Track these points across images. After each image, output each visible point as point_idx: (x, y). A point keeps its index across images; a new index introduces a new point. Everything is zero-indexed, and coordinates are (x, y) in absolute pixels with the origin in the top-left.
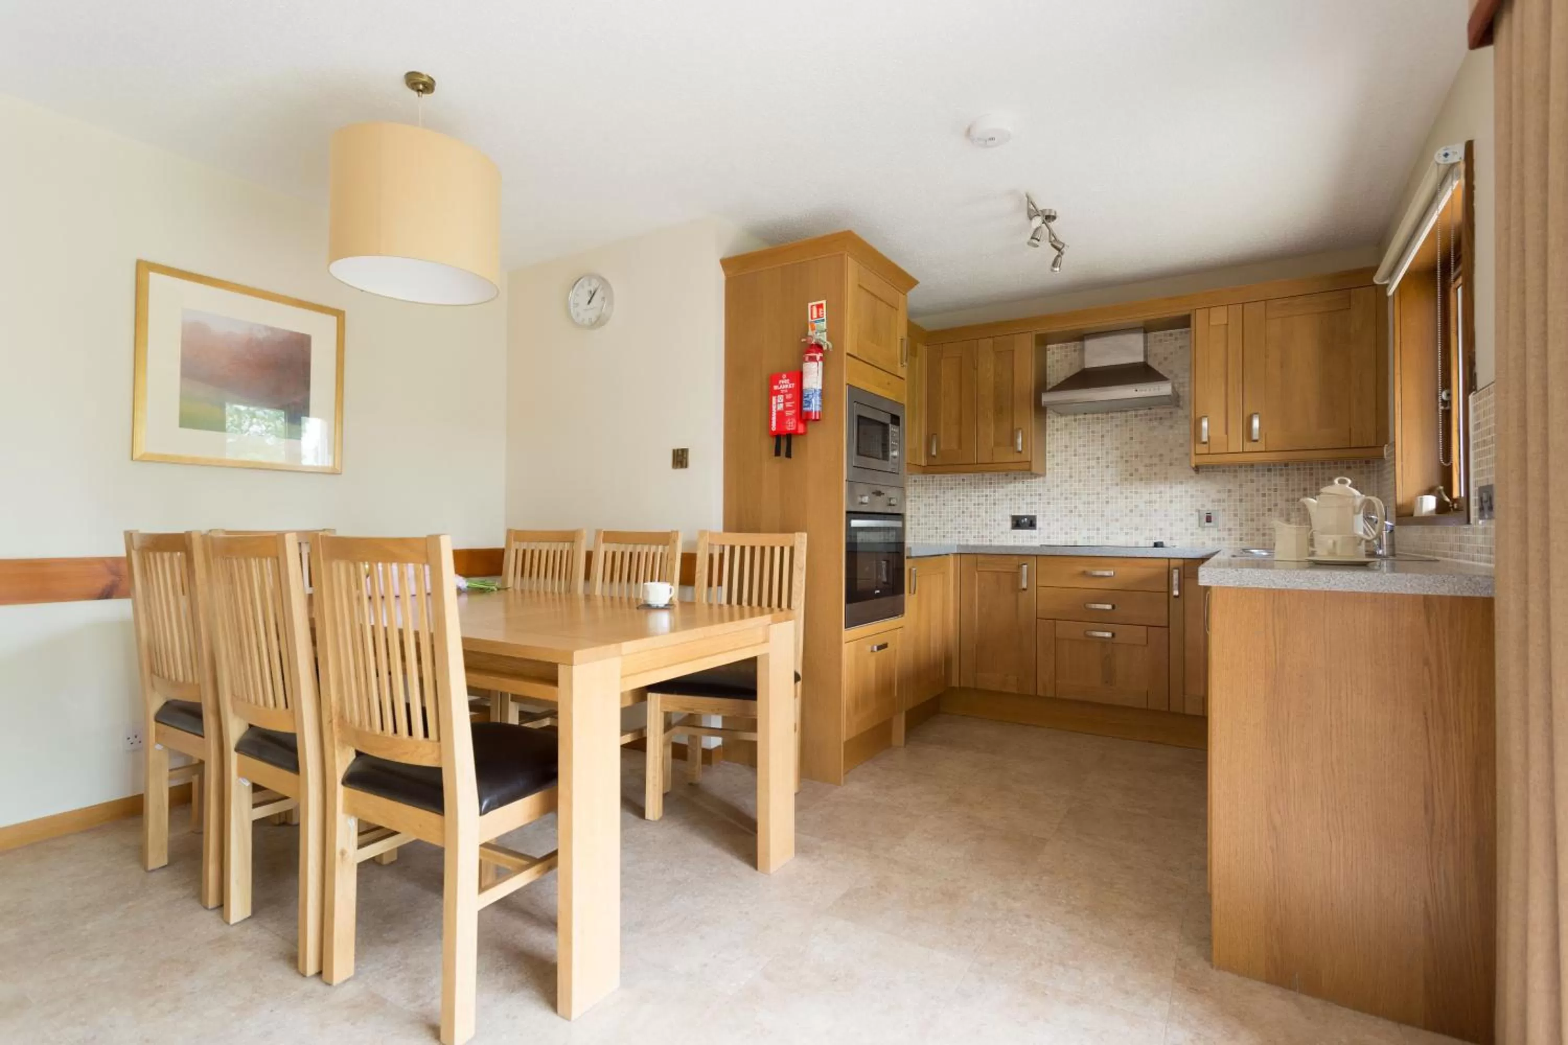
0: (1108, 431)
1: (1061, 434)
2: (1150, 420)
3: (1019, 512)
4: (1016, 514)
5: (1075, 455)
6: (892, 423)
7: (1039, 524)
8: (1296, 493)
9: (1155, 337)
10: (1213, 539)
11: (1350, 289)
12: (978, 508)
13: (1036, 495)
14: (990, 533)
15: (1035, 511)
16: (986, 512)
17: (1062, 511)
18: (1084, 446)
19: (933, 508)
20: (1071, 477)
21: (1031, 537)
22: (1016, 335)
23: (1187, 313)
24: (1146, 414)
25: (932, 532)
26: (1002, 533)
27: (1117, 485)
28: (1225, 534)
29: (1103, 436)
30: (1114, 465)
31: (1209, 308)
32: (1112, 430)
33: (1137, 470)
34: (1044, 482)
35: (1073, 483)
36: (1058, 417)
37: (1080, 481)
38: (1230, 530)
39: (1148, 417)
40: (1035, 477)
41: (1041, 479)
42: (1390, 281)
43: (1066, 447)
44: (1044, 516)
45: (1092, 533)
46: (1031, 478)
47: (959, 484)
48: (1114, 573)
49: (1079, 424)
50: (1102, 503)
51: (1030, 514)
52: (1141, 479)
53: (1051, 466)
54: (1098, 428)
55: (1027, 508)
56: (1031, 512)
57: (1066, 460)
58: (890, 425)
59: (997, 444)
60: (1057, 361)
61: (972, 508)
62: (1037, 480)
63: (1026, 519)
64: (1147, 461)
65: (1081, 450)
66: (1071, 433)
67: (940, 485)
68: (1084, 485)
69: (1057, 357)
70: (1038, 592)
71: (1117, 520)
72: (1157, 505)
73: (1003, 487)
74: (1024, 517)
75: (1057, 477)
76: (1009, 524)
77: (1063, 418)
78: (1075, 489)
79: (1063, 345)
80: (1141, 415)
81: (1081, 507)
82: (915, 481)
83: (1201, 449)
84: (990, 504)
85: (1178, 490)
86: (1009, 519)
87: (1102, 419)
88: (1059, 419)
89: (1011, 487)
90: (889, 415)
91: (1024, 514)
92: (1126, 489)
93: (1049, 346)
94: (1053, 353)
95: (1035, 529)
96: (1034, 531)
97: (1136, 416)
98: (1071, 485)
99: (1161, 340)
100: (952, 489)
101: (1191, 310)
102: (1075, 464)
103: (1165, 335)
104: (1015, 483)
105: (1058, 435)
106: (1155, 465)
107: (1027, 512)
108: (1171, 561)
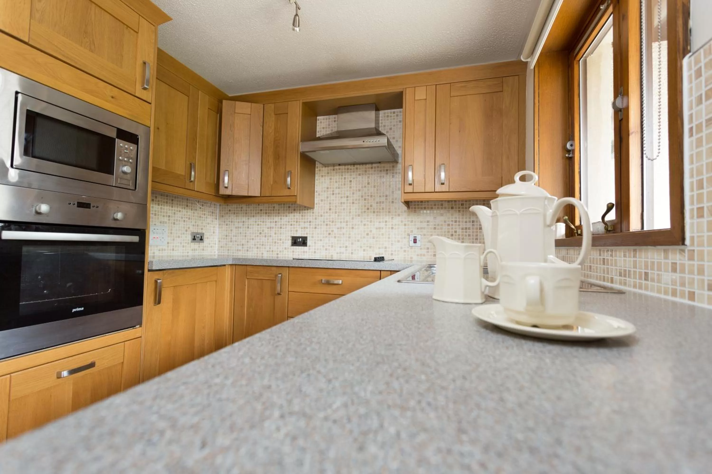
0: (354, 179)
1: (325, 179)
2: (381, 171)
3: (296, 234)
4: (295, 235)
5: (333, 194)
6: (118, 137)
7: (309, 243)
8: (468, 224)
9: (385, 113)
10: (418, 255)
11: (503, 77)
12: (271, 231)
13: (307, 222)
14: (278, 248)
15: (307, 234)
16: (275, 234)
17: (324, 234)
18: (339, 188)
19: (241, 230)
20: (330, 209)
21: (304, 252)
22: (289, 102)
23: (402, 90)
24: (378, 167)
25: (240, 247)
26: (285, 248)
27: (359, 215)
28: (424, 251)
29: (351, 181)
30: (357, 202)
31: (415, 87)
32: (357, 177)
33: (371, 206)
34: (313, 213)
35: (331, 214)
36: (322, 167)
37: (336, 213)
38: (428, 249)
39: (379, 169)
40: (307, 209)
41: (311, 211)
42: (532, 59)
43: (328, 188)
44: (312, 237)
45: (343, 250)
46: (305, 210)
47: (258, 213)
48: (342, 282)
49: (336, 173)
50: (350, 228)
51: (303, 235)
52: (374, 212)
53: (317, 202)
54: (347, 176)
55: (302, 231)
56: (304, 234)
57: (327, 198)
58: (116, 139)
59: (275, 182)
60: (323, 128)
61: (266, 230)
62: (309, 211)
63: (301, 239)
64: (378, 199)
65: (337, 191)
66: (331, 179)
67: (246, 213)
68: (338, 216)
69: (323, 125)
70: (289, 296)
71: (358, 241)
72: (384, 230)
73: (286, 216)
74: (299, 237)
75: (321, 210)
76: (290, 242)
77: (327, 168)
78: (333, 218)
79: (327, 117)
80: (375, 168)
81: (336, 231)
82: (230, 210)
83: (409, 189)
84: (278, 228)
85: (397, 220)
86: (290, 238)
87: (351, 169)
88: (324, 169)
89: (291, 215)
90: (116, 129)
91: (300, 235)
92: (365, 219)
93: (318, 118)
94: (321, 122)
95: (306, 246)
96: (305, 248)
97: (372, 168)
98: (330, 216)
99: (388, 116)
100: (253, 216)
101: (403, 88)
102: (333, 200)
103: (391, 113)
104: (294, 213)
105: (322, 179)
106: (383, 202)
107: (301, 234)
108: (382, 272)
